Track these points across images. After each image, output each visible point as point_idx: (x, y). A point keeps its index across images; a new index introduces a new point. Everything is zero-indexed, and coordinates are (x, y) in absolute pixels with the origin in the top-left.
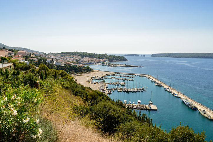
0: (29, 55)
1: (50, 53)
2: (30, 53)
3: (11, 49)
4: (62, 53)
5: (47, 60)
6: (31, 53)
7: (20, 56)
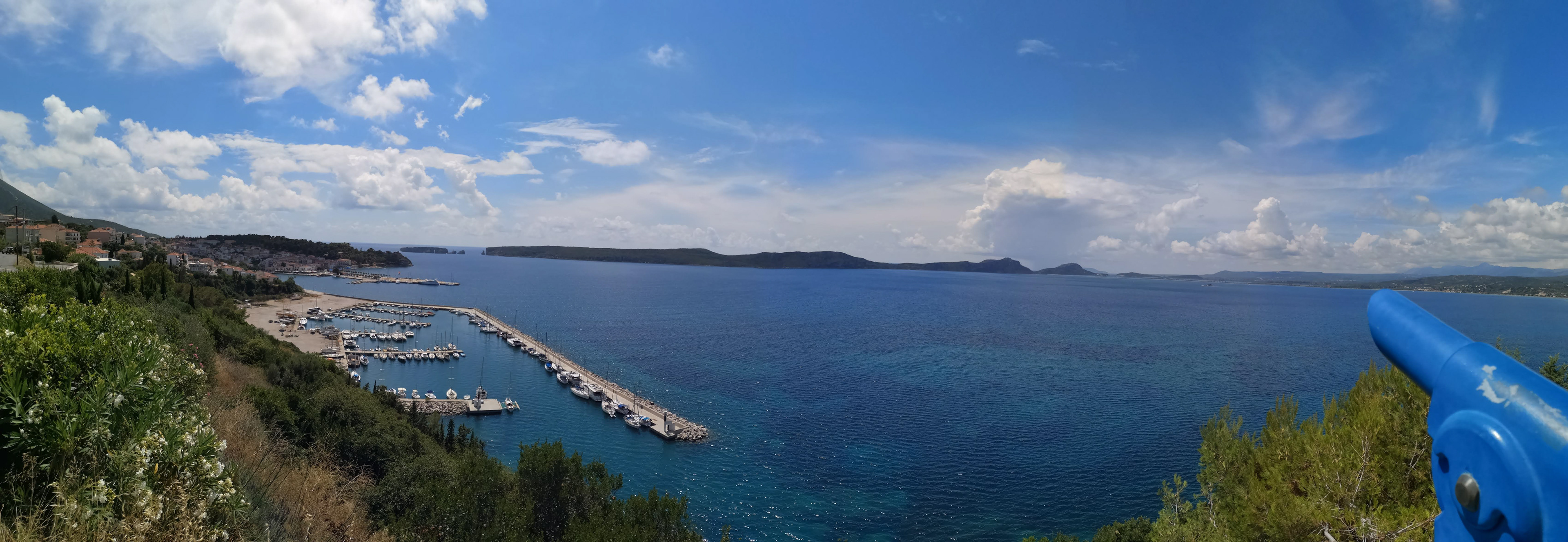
0: (119, 242)
1: (176, 238)
2: (123, 236)
3: (72, 224)
4: (211, 237)
5: (168, 257)
6: (125, 236)
7: (96, 242)
